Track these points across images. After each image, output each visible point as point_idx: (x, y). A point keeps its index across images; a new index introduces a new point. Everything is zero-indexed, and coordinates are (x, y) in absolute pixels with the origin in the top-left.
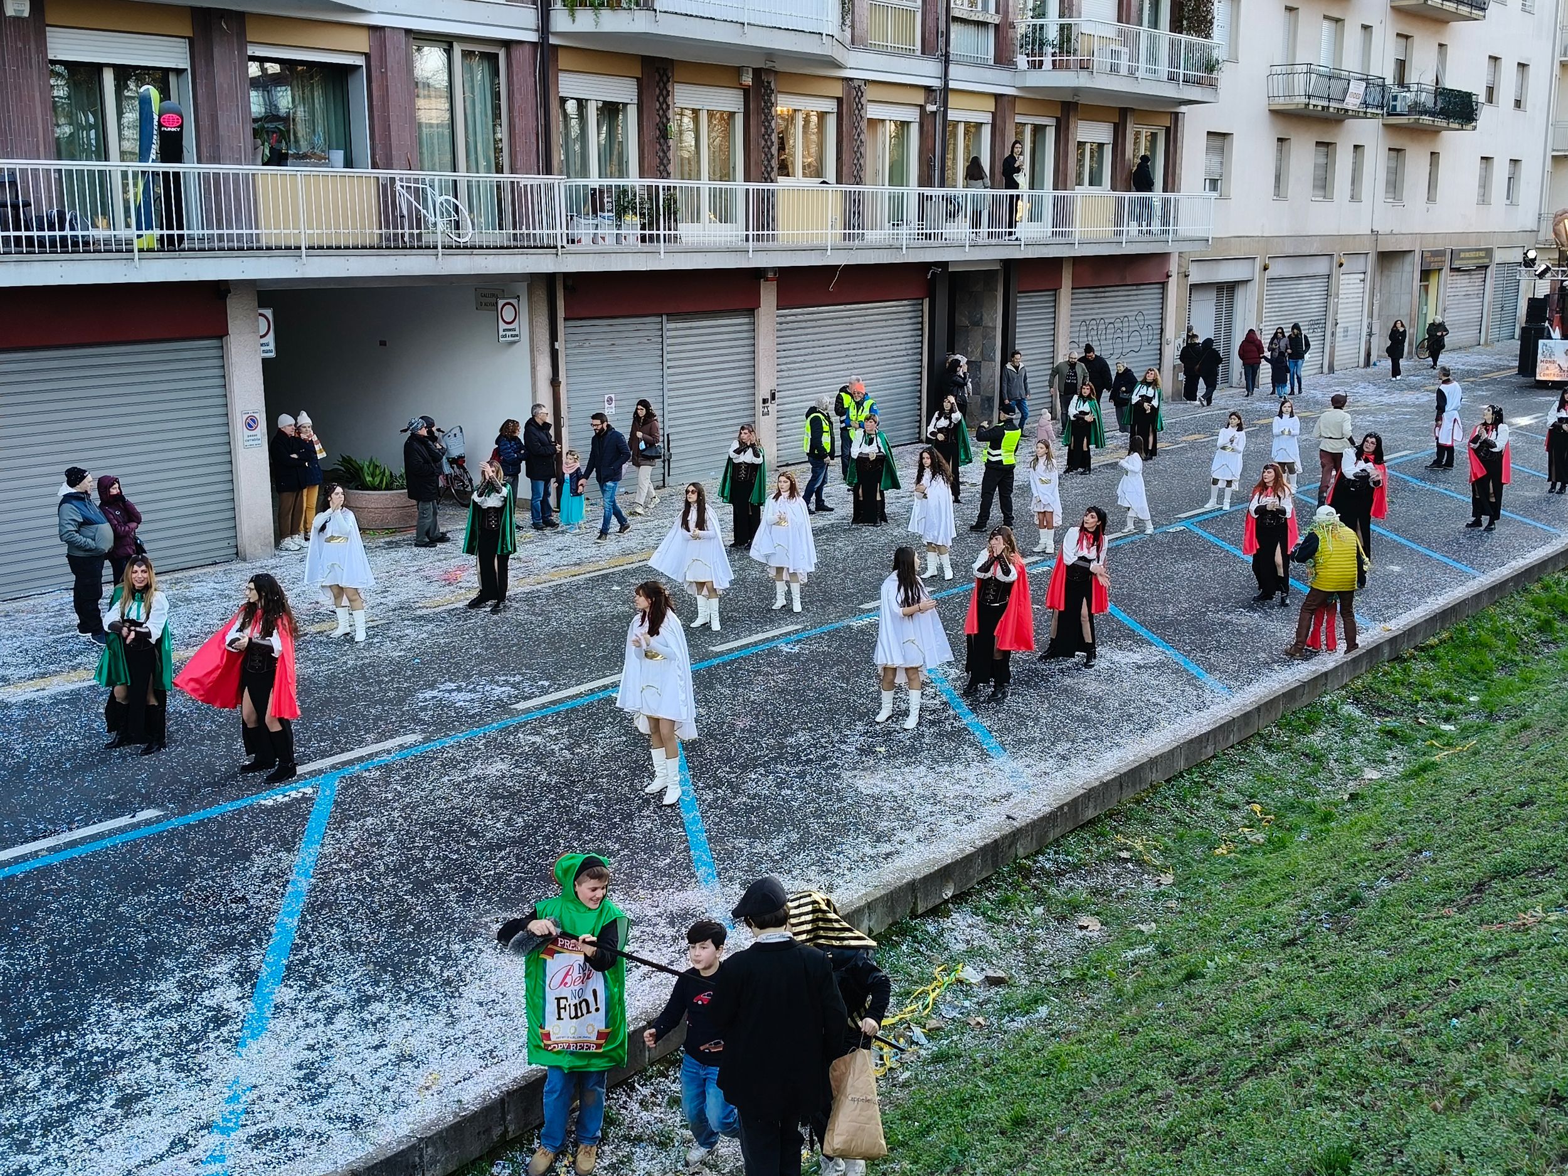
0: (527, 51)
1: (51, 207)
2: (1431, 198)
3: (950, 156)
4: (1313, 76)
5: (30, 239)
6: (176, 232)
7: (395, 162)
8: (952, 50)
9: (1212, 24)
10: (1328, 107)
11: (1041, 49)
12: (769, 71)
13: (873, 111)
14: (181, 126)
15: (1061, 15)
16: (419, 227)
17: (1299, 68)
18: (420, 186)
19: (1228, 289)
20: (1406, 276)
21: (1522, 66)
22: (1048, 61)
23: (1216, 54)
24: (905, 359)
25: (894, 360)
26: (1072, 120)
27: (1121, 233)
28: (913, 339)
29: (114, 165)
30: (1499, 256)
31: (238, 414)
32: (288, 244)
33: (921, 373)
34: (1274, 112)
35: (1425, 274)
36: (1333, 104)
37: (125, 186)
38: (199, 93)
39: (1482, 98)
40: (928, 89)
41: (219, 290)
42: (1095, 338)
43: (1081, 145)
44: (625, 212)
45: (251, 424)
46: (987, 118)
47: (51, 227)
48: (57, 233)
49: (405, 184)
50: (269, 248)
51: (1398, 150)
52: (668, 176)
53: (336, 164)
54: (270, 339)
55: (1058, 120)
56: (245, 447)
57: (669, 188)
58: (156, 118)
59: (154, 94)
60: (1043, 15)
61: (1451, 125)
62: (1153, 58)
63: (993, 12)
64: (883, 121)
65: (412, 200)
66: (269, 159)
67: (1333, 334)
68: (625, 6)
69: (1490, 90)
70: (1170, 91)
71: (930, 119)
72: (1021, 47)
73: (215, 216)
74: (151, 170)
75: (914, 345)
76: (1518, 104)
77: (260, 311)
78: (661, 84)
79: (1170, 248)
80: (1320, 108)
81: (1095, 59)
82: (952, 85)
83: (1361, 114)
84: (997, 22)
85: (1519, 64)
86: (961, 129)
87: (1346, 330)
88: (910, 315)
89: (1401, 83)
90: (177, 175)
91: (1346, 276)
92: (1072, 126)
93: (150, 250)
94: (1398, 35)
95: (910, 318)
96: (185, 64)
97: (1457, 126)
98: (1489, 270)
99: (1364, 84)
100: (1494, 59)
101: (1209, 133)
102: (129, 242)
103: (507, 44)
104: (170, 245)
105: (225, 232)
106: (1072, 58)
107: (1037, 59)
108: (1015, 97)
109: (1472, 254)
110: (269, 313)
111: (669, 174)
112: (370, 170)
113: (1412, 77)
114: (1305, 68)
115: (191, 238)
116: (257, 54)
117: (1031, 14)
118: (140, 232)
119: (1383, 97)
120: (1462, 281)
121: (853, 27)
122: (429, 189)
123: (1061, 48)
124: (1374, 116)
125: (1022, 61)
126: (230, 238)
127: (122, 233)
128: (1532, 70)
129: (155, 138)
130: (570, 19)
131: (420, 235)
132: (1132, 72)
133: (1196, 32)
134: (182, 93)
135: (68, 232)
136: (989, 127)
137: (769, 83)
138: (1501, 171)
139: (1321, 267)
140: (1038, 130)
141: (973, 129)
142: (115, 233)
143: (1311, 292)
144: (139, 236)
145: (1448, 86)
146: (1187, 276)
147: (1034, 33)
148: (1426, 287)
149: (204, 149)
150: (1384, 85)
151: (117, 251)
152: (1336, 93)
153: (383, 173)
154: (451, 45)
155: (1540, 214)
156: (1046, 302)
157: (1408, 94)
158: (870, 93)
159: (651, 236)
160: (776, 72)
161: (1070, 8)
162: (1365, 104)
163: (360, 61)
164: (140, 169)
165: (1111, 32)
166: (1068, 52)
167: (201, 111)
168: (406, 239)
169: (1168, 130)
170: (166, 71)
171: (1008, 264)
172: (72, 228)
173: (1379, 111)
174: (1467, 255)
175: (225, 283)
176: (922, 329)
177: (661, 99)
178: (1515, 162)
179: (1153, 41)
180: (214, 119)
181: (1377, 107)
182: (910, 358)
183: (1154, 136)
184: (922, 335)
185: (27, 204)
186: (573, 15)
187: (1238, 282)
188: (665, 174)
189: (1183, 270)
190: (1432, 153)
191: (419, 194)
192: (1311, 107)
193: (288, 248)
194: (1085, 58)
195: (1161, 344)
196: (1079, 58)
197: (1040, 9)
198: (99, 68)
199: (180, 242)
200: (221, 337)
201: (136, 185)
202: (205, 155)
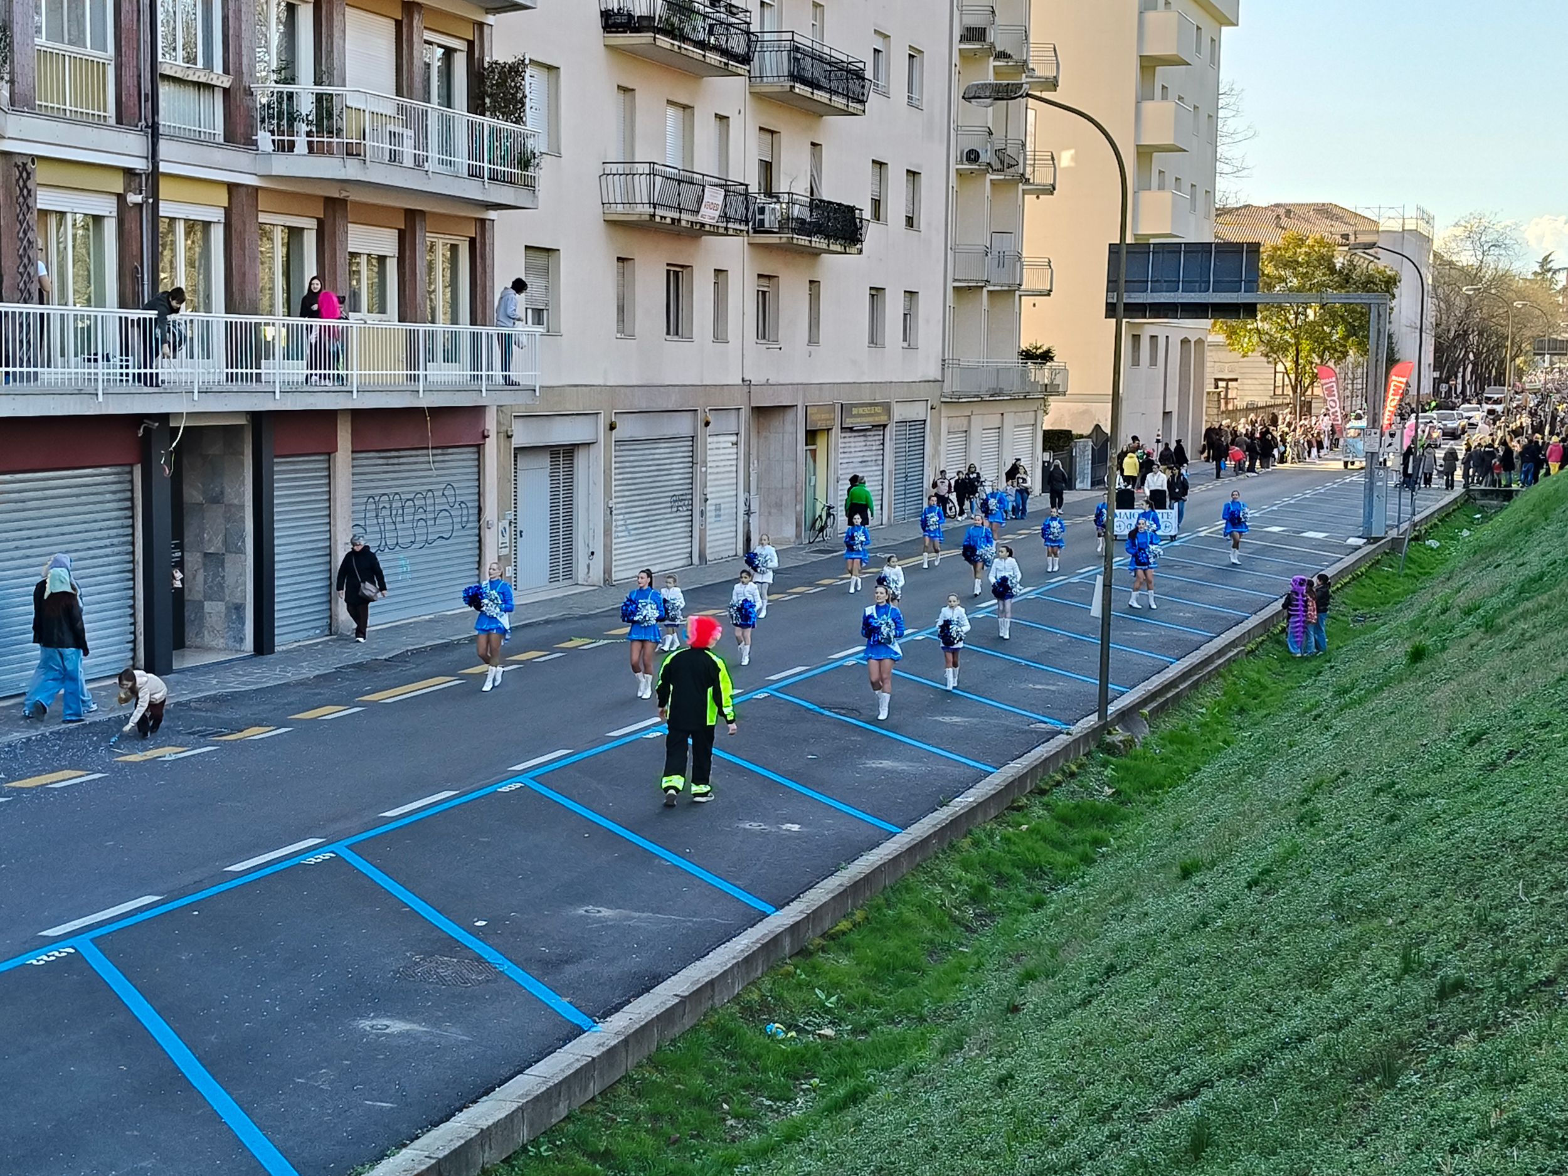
2: (813, 339)
3: (164, 263)
4: (658, 179)
8: (163, 120)
9: (523, 105)
10: (679, 220)
11: (291, 125)
13: (44, 200)
15: (318, 82)
17: (640, 168)
19: (564, 454)
20: (788, 438)
21: (913, 174)
22: (301, 142)
23: (530, 144)
24: (108, 550)
25: (91, 552)
26: (339, 222)
27: (415, 378)
28: (119, 522)
30: (899, 412)
33: (133, 571)
34: (612, 224)
35: (811, 436)
36: (685, 217)
39: (867, 214)
40: (129, 172)
42: (388, 520)
43: (353, 255)
46: (217, 215)
51: (769, 277)
55: (321, 223)
60: (291, 80)
61: (832, 247)
62: (449, 148)
63: (220, 72)
64: (63, 214)
67: (702, 513)
69: (877, 204)
70: (473, 190)
71: (134, 213)
72: (263, 121)
75: (121, 531)
76: (910, 222)
79: (483, 399)
80: (668, 221)
81: (368, 143)
82: (163, 168)
83: (721, 230)
84: (227, 85)
85: (908, 171)
86: (180, 228)
87: (718, 508)
88: (114, 487)
89: (769, 192)
91: (715, 439)
92: (339, 233)
94: (761, 129)
95: (114, 492)
97: (838, 248)
98: (888, 430)
99: (723, 193)
100: (879, 165)
101: (526, 247)
106: (335, 140)
107: (286, 138)
108: (256, 189)
109: (867, 410)
113: (782, 185)
114: (646, 169)
117: (274, 77)
119: (747, 209)
120: (856, 443)
121: (12, 82)
123: (319, 125)
124: (738, 232)
125: (264, 139)
128: (924, 178)
132: (419, 163)
133: (503, 114)
136: (221, 228)
138: (894, 306)
139: (683, 426)
140: (294, 234)
141: (199, 228)
143: (674, 458)
145: (825, 198)
146: (509, 437)
147: (280, 103)
148: (814, 452)
150: (746, 194)
152: (688, 202)
155: (944, 360)
156: (316, 470)
157: (778, 206)
158: (41, 174)
161: (331, 75)
162: (725, 217)
165: (390, 109)
166: (330, 132)
169: (472, 242)
171: (257, 417)
173: (743, 227)
174: (861, 410)
176: (132, 508)
178: (911, 294)
179: (446, 123)
181: (740, 221)
182: (116, 549)
183: (454, 248)
184: (132, 517)
187: (577, 445)
189: (504, 428)
190: (811, 282)
192: (658, 219)
194: (354, 141)
195: (480, 528)
196: (346, 141)
197: (288, 72)
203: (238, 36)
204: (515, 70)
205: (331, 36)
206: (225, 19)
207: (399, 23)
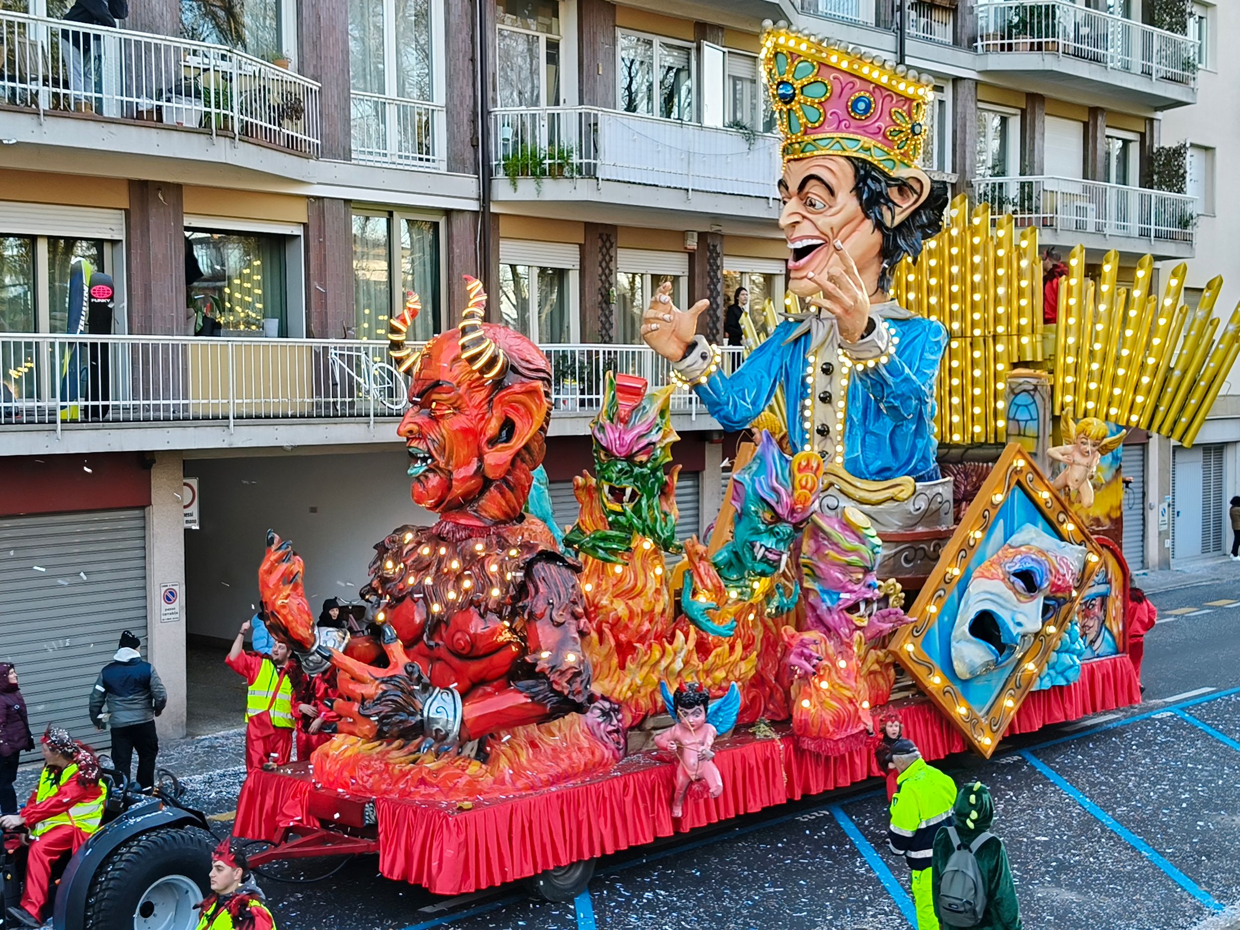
0: (468, 218)
6: (101, 403)
7: (330, 331)
9: (1184, 178)
11: (1000, 207)
12: (714, 234)
14: (112, 298)
15: (1022, 173)
16: (351, 395)
18: (354, 353)
19: (1216, 450)
23: (1190, 209)
29: (44, 336)
31: (157, 587)
32: (216, 413)
37: (52, 357)
38: (133, 264)
41: (143, 461)
44: (564, 377)
45: (170, 597)
49: (338, 352)
50: (196, 419)
52: (610, 341)
53: (270, 333)
54: (194, 509)
56: (162, 621)
57: (610, 353)
58: (86, 289)
59: (87, 266)
60: (1003, 173)
62: (1123, 215)
63: (950, 171)
65: (345, 366)
66: (202, 329)
68: (567, 174)
70: (1141, 247)
73: (141, 387)
74: (78, 341)
77: (185, 481)
78: (604, 250)
81: (1059, 216)
84: (954, 181)
90: (105, 346)
93: (74, 421)
96: (120, 235)
101: (1186, 289)
103: (448, 213)
104: (93, 416)
105: (152, 402)
106: (1034, 215)
110: (194, 482)
111: (611, 338)
112: (305, 340)
115: (116, 409)
116: (194, 225)
117: (990, 172)
118: (64, 404)
122: (363, 356)
123: (1022, 206)
126: (157, 408)
127: (47, 403)
129: (85, 310)
130: (511, 189)
131: (352, 404)
132: (1099, 230)
133: (1167, 186)
134: (116, 264)
137: (715, 247)
142: (40, 404)
144: (63, 408)
147: (993, 191)
149: (135, 320)
151: (40, 422)
153: (318, 342)
154: (391, 214)
159: (590, 400)
160: (722, 236)
161: (1032, 167)
163: (298, 231)
164: (67, 341)
165: (1077, 189)
166: (1030, 210)
167: (134, 281)
168: (338, 407)
170: (98, 243)
175: (152, 452)
177: (604, 264)
179: (1123, 197)
180: (147, 289)
186: (514, 184)
187: (1226, 444)
188: (607, 339)
191: (353, 362)
193: (215, 418)
194: (1049, 215)
195: (1143, 509)
196: (1042, 215)
197: (999, 166)
198: (33, 239)
199: (104, 414)
200: (143, 507)
201: (62, 356)
202: (136, 325)
203: (964, 144)
204: (1178, 153)
205: (1033, 139)
206: (954, 132)
207: (1086, 125)
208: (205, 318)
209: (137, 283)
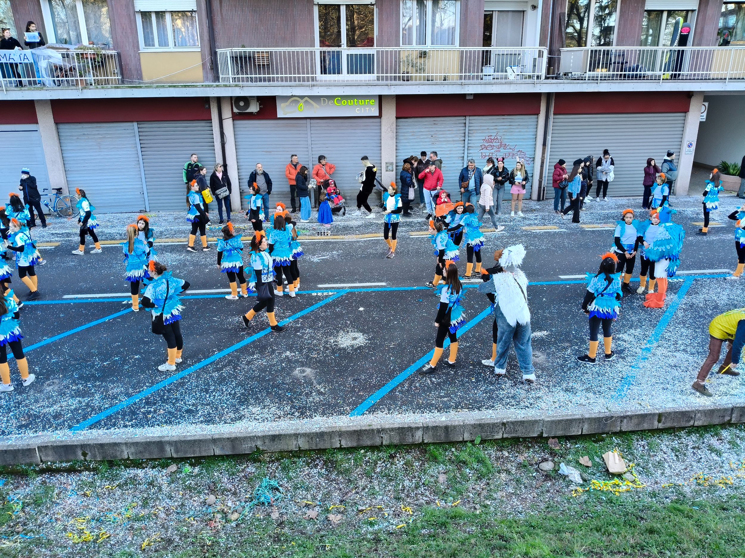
1: (634, 63)
5: (625, 75)
6: (678, 73)
14: (689, 32)
29: (660, 48)
31: (686, 142)
32: (722, 77)
37: (662, 56)
38: (699, 19)
41: (689, 95)
45: (690, 145)
47: (633, 71)
48: (635, 73)
50: (713, 79)
54: (705, 114)
56: (686, 154)
58: (680, 29)
59: (681, 20)
66: (722, 44)
73: (694, 67)
74: (673, 49)
77: (704, 103)
90: (683, 51)
93: (668, 79)
96: (696, 8)
102: (660, 76)
104: (674, 77)
105: (697, 72)
110: (706, 104)
115: (683, 75)
126: (698, 75)
127: (657, 73)
129: (678, 37)
134: (693, 19)
135: (638, 73)
142: (655, 73)
144: (664, 74)
149: (696, 41)
151: (654, 80)
164: (670, 49)
167: (698, 26)
170: (688, 11)
172: (640, 71)
175: (693, 92)
180: (703, 29)
185: (626, 63)
193: (721, 79)
198: (662, 11)
199: (679, 76)
200: (686, 112)
201: (666, 55)
202: (696, 43)
208: (724, 40)
209: (699, 26)
